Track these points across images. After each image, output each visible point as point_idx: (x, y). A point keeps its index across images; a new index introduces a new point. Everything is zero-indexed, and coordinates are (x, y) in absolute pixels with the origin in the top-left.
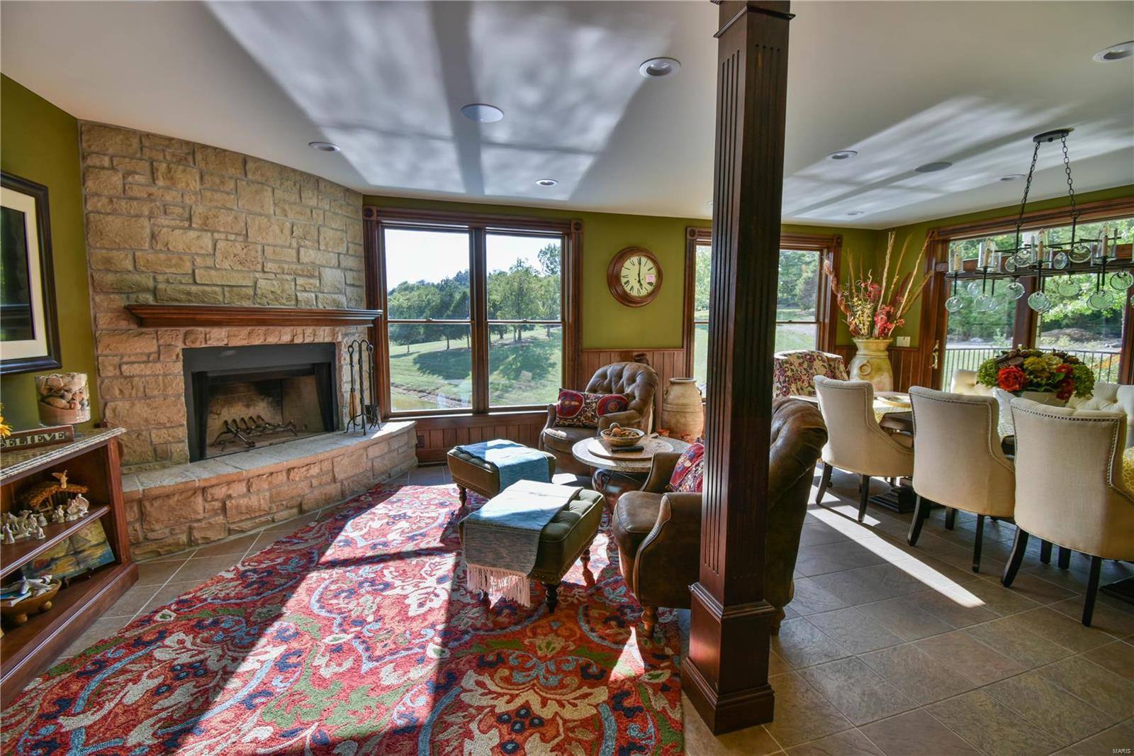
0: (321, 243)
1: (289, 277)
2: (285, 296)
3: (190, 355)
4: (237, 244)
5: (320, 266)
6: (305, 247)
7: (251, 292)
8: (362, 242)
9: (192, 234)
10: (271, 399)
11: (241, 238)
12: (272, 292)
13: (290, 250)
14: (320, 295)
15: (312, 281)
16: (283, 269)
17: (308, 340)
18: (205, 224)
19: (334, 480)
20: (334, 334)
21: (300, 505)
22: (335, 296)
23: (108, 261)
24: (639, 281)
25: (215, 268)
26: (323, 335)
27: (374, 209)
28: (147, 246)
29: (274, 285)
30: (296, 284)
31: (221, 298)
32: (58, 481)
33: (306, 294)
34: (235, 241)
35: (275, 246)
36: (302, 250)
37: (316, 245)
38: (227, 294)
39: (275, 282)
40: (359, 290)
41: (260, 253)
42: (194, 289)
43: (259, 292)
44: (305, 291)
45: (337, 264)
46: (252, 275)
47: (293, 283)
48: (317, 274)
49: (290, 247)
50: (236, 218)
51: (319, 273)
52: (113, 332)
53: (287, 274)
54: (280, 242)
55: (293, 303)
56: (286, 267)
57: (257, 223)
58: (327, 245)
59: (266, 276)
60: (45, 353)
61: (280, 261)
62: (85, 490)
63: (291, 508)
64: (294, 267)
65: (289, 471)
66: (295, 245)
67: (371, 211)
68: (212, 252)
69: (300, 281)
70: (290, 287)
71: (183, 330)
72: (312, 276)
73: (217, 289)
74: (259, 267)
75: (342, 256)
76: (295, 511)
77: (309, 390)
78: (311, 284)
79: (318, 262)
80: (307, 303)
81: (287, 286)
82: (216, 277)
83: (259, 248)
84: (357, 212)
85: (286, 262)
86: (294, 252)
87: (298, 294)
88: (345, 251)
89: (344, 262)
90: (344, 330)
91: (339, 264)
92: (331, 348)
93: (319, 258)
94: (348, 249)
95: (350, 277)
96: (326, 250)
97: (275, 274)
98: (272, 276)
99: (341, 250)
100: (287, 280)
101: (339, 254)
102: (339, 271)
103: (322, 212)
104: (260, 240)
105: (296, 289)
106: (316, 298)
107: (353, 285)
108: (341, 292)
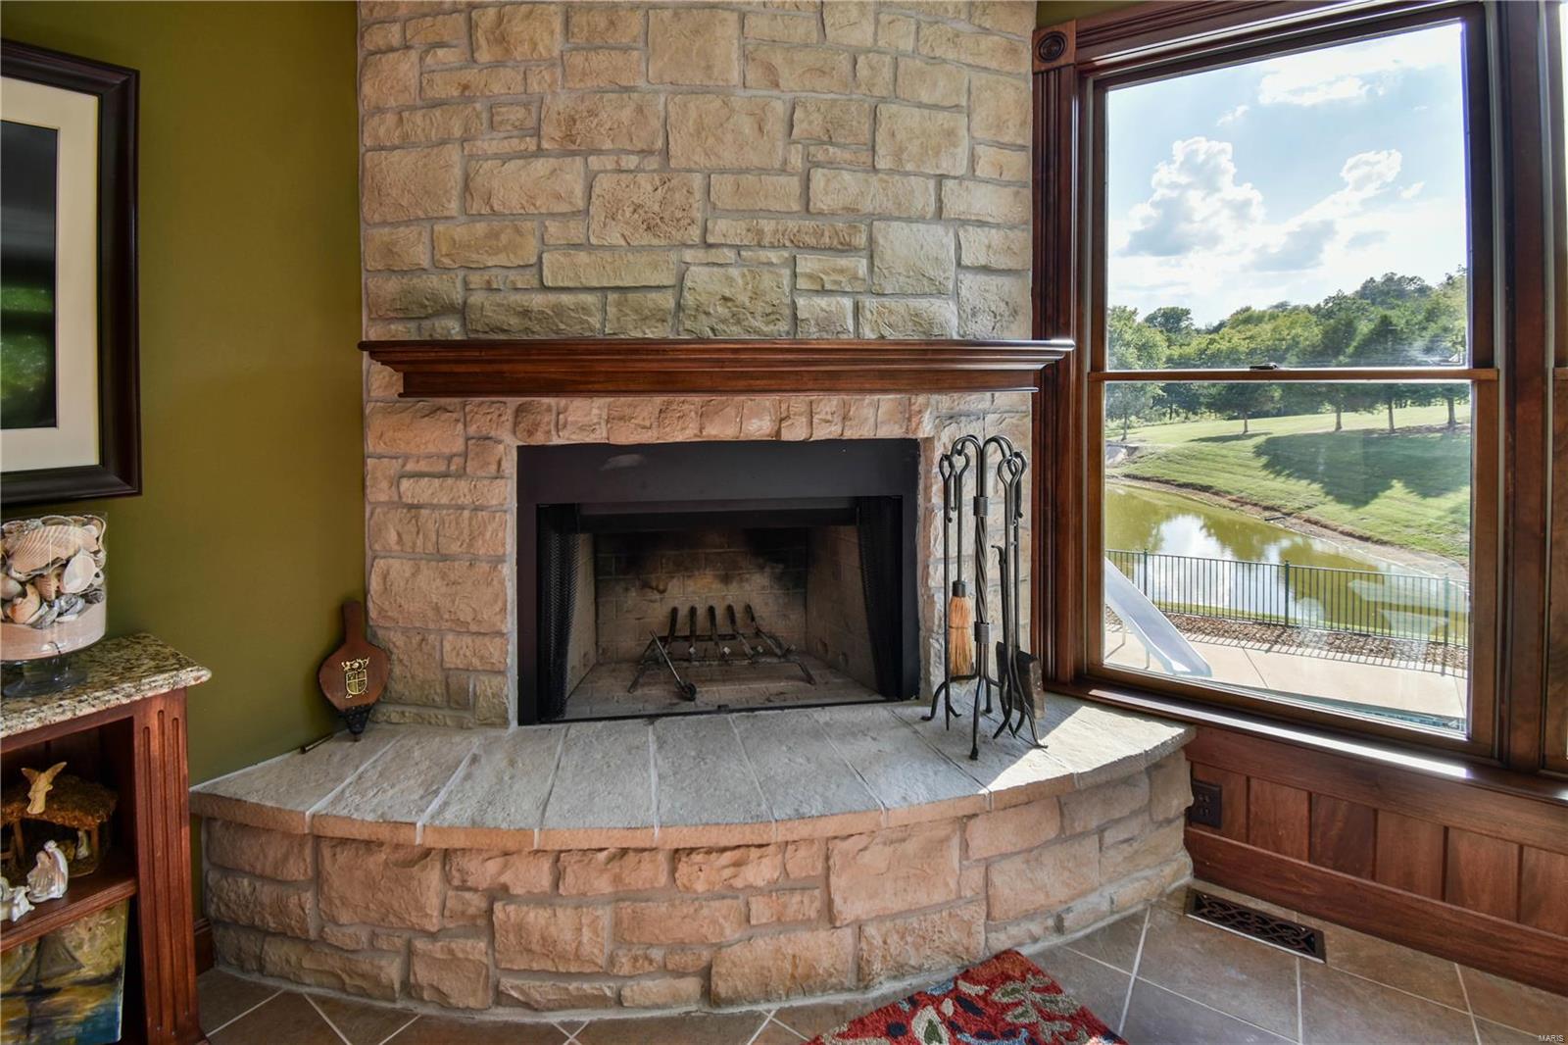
0: (881, 150)
1: (773, 256)
2: (760, 307)
3: (532, 460)
4: (642, 178)
5: (873, 217)
6: (831, 164)
7: (667, 301)
8: (1027, 139)
9: (541, 166)
11: (653, 163)
12: (725, 299)
13: (783, 179)
14: (869, 303)
15: (843, 262)
16: (760, 233)
17: (822, 433)
18: (570, 137)
19: (831, 913)
20: (909, 416)
22: (922, 304)
23: (389, 251)
25: (586, 246)
26: (873, 417)
27: (1070, 32)
28: (453, 207)
29: (730, 280)
30: (795, 275)
31: (595, 321)
33: (822, 302)
34: (638, 170)
35: (742, 171)
36: (818, 177)
37: (865, 157)
38: (611, 310)
39: (734, 272)
40: (1007, 283)
41: (698, 195)
42: (538, 301)
43: (689, 299)
44: (823, 291)
45: (932, 208)
46: (673, 256)
47: (786, 272)
48: (861, 240)
49: (782, 170)
50: (640, 110)
51: (871, 239)
53: (773, 247)
54: (754, 159)
55: (784, 326)
56: (768, 226)
57: (693, 114)
58: (898, 154)
59: (713, 255)
61: (754, 213)
64: (792, 225)
66: (796, 161)
67: (1058, 39)
68: (581, 204)
69: (808, 264)
70: (775, 285)
71: (514, 402)
72: (846, 249)
73: (589, 299)
74: (695, 233)
75: (949, 184)
76: (691, 986)
77: (849, 552)
78: (842, 271)
79: (867, 206)
80: (826, 322)
81: (767, 281)
82: (589, 269)
83: (697, 180)
84: (1012, 51)
85: (769, 213)
86: (794, 184)
87: (801, 302)
88: (962, 169)
89: (958, 201)
90: (944, 401)
91: (940, 209)
92: (906, 453)
93: (873, 195)
94: (973, 160)
95: (977, 246)
96: (897, 171)
97: (738, 248)
98: (730, 255)
99: (945, 166)
100: (770, 264)
101: (940, 179)
102: (938, 230)
103: (888, 59)
104: (699, 159)
105: (794, 288)
106: (857, 310)
107: (986, 269)
108: (941, 291)
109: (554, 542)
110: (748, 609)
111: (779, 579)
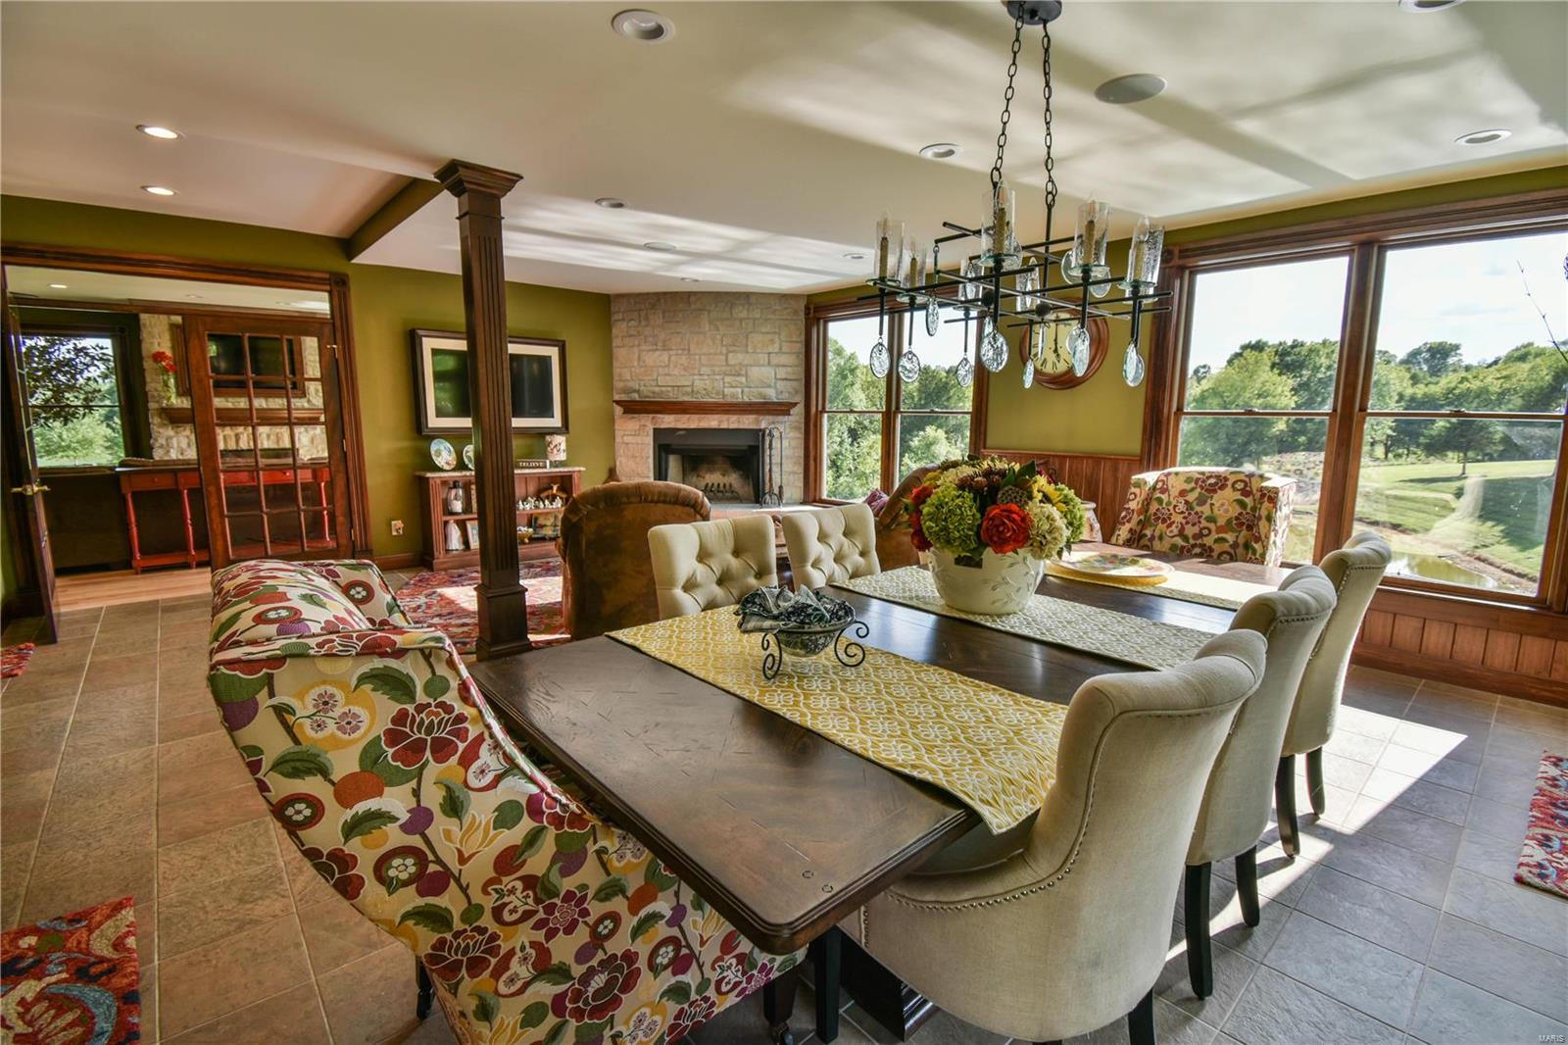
0: (750, 347)
1: (718, 377)
2: (714, 392)
3: (657, 431)
5: (747, 366)
6: (735, 352)
7: (689, 389)
8: (802, 338)
9: (658, 353)
11: (685, 352)
12: (705, 389)
13: (721, 356)
15: (738, 379)
16: (714, 371)
17: (732, 426)
18: (665, 345)
20: (758, 422)
22: (763, 390)
23: (620, 375)
24: (1056, 351)
25: (668, 375)
26: (747, 422)
28: (636, 364)
29: (706, 384)
30: (724, 382)
31: (670, 395)
32: (552, 488)
33: (732, 390)
34: (682, 354)
36: (731, 355)
37: (745, 349)
38: (675, 392)
39: (707, 382)
40: (794, 384)
41: (698, 361)
42: (657, 389)
43: (695, 389)
44: (732, 387)
45: (766, 362)
46: (691, 377)
47: (721, 382)
48: (743, 372)
49: (721, 353)
50: (683, 339)
51: (747, 372)
52: (621, 418)
53: (718, 375)
54: (712, 351)
55: (721, 396)
56: (717, 369)
57: (696, 339)
58: (755, 348)
59: (702, 377)
60: (560, 425)
61: (713, 366)
62: (564, 496)
64: (723, 369)
66: (724, 351)
67: (811, 308)
68: (668, 364)
69: (728, 379)
70: (719, 385)
71: (651, 416)
72: (739, 375)
73: (669, 389)
74: (696, 372)
75: (772, 356)
78: (737, 381)
79: (745, 362)
80: (733, 395)
81: (716, 384)
82: (669, 381)
83: (697, 357)
84: (796, 312)
85: (717, 365)
86: (724, 357)
87: (726, 390)
88: (777, 350)
89: (775, 360)
90: (770, 418)
91: (769, 362)
92: (758, 434)
93: (747, 360)
94: (781, 348)
95: (782, 372)
96: (755, 352)
97: (708, 375)
98: (706, 377)
99: (771, 350)
100: (717, 379)
101: (769, 354)
102: (769, 368)
103: (752, 321)
104: (697, 351)
105: (723, 386)
106: (742, 392)
107: (786, 379)
108: (769, 386)
109: (663, 455)
111: (740, 476)
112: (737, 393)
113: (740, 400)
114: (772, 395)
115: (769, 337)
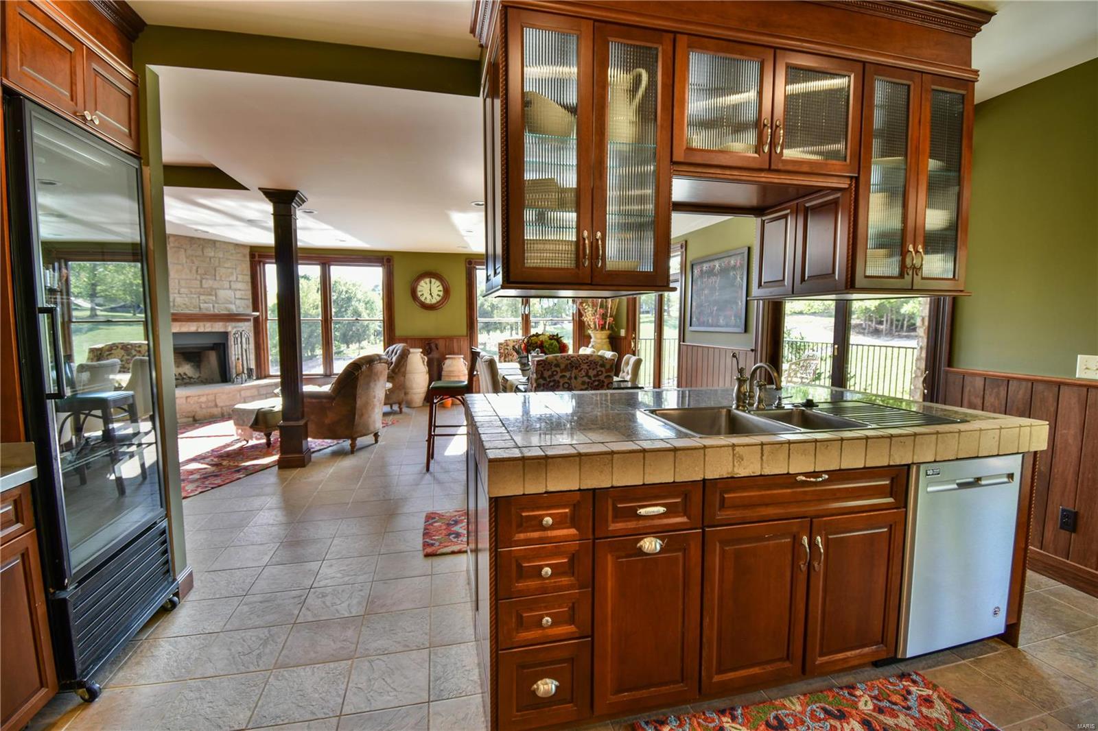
0: (217, 276)
1: (195, 296)
2: (192, 306)
5: (215, 289)
6: (207, 279)
8: (249, 273)
10: (192, 364)
12: (185, 304)
13: (196, 281)
14: (216, 305)
15: (211, 297)
17: (207, 330)
19: (216, 406)
20: (226, 327)
21: (194, 417)
22: (227, 305)
24: (431, 294)
26: (218, 327)
27: (257, 254)
29: (185, 300)
30: (199, 300)
33: (206, 305)
35: (187, 280)
36: (204, 281)
37: (214, 277)
40: (246, 301)
41: (177, 284)
43: (176, 304)
44: (206, 303)
45: (228, 287)
46: (172, 296)
47: (198, 299)
48: (214, 293)
49: (196, 279)
51: (216, 293)
53: (194, 294)
54: (190, 278)
55: (198, 309)
56: (193, 290)
57: (176, 268)
58: (221, 277)
59: (181, 296)
63: (189, 417)
64: (199, 290)
65: (187, 397)
66: (199, 277)
67: (254, 255)
69: (202, 297)
70: (196, 302)
72: (211, 295)
74: (177, 291)
75: (232, 283)
76: (191, 419)
77: (213, 357)
78: (210, 299)
79: (215, 286)
80: (207, 309)
81: (194, 301)
83: (177, 281)
84: (244, 256)
86: (198, 282)
87: (201, 305)
88: (235, 279)
89: (234, 286)
90: (234, 324)
91: (230, 287)
92: (225, 335)
93: (216, 285)
94: (237, 278)
95: (239, 294)
96: (221, 280)
97: (186, 294)
98: (185, 296)
99: (231, 279)
100: (193, 298)
101: (230, 282)
102: (230, 291)
103: (217, 259)
105: (199, 302)
106: (214, 307)
107: (241, 299)
108: (231, 303)
110: (185, 374)
111: (193, 366)
112: (208, 307)
113: (212, 312)
114: (234, 309)
115: (230, 270)
